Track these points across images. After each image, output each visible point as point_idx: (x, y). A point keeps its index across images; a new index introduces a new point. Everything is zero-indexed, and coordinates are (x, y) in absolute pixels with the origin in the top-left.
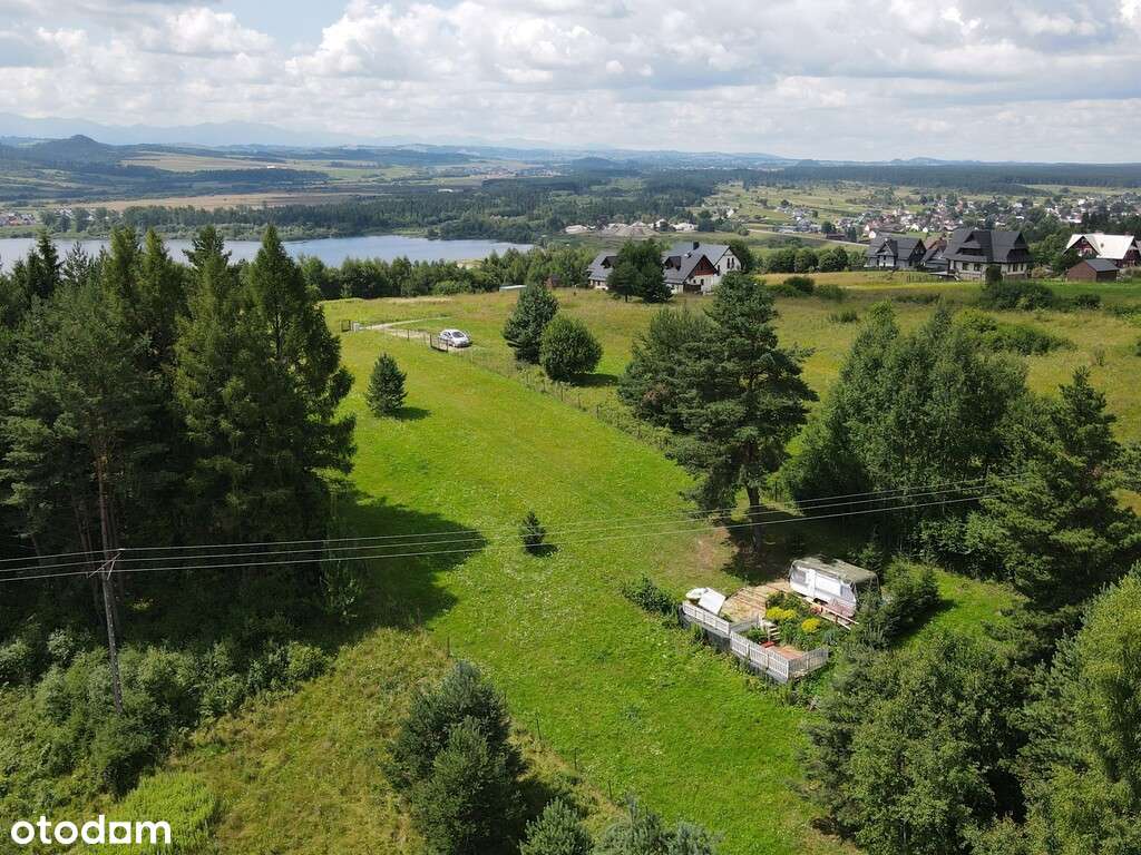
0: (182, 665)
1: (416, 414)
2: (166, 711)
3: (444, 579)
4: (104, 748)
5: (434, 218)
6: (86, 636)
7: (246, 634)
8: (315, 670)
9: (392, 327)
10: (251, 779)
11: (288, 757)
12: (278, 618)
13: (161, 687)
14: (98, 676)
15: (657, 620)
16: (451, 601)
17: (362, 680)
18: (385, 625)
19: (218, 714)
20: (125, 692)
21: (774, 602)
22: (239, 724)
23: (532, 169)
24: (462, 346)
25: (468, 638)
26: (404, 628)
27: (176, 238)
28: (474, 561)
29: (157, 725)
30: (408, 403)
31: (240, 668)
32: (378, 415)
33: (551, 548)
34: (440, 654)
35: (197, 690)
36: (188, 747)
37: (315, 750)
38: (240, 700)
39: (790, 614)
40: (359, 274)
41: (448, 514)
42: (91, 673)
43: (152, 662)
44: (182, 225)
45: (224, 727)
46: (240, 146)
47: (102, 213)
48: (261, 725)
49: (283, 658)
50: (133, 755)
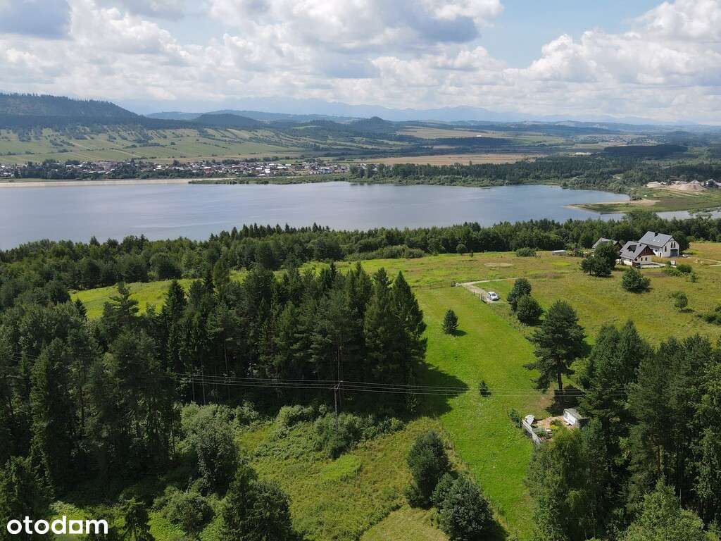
0: (358, 420)
1: (461, 333)
2: (351, 435)
3: (450, 401)
4: (331, 444)
5: (568, 174)
6: (330, 408)
7: (379, 413)
8: (400, 428)
9: (473, 285)
10: (373, 460)
11: (385, 455)
12: (391, 409)
13: (350, 427)
14: (332, 421)
15: (514, 424)
16: (450, 409)
17: (413, 433)
18: (424, 416)
19: (367, 439)
20: (339, 427)
21: (554, 423)
22: (373, 443)
23: (639, 138)
24: (494, 300)
25: (451, 424)
26: (431, 417)
27: (419, 183)
28: (462, 396)
29: (347, 439)
30: (459, 328)
31: (376, 424)
32: (446, 333)
33: (490, 394)
34: (440, 428)
35: (361, 430)
36: (356, 448)
37: (394, 454)
38: (374, 435)
39: (557, 428)
40: (489, 236)
41: (459, 377)
42: (330, 420)
43: (348, 418)
44: (423, 176)
45: (368, 443)
46: (463, 122)
47: (381, 167)
48: (379, 444)
49: (390, 423)
50: (339, 448)
